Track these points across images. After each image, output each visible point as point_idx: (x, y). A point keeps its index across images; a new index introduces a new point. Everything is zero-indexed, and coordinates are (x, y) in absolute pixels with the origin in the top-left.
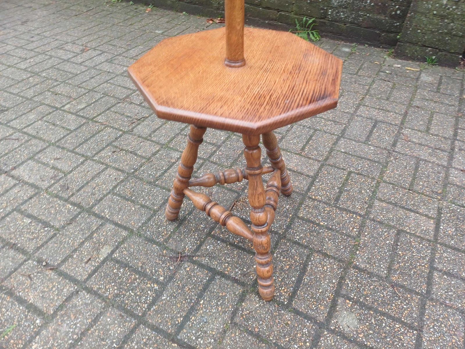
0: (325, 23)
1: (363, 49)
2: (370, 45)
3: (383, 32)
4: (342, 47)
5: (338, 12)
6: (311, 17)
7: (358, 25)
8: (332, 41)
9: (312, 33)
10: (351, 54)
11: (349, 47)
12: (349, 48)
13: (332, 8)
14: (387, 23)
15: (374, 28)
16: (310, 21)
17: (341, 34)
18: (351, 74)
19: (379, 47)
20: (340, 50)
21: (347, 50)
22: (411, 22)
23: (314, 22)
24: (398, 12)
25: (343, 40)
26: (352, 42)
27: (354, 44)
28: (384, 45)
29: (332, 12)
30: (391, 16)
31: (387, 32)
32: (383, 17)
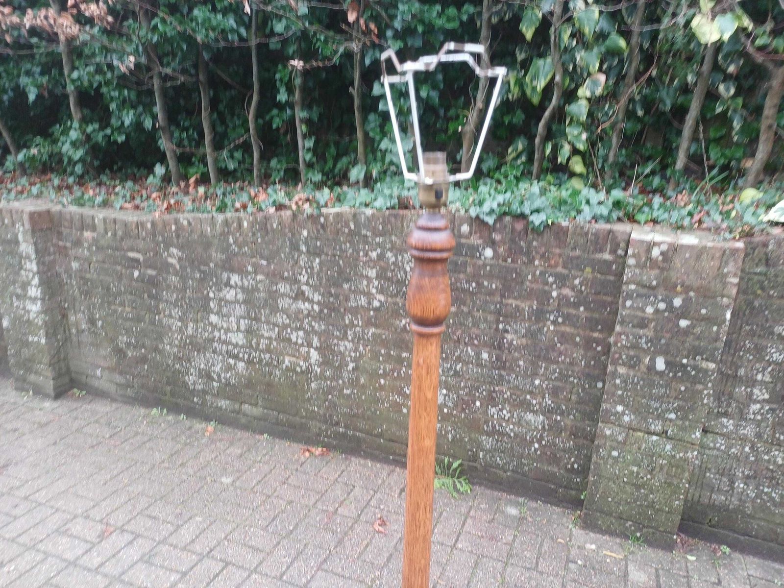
0: (476, 468)
1: (536, 509)
2: (544, 502)
3: (561, 487)
4: (506, 505)
5: (493, 456)
6: (455, 458)
7: (523, 474)
8: (488, 492)
9: (460, 482)
10: (521, 520)
11: (517, 504)
12: (516, 507)
13: (483, 450)
14: (563, 477)
15: (548, 481)
16: (455, 465)
17: (501, 484)
18: (528, 569)
19: (558, 506)
20: (503, 512)
21: (513, 511)
22: (596, 488)
23: (460, 465)
24: (576, 466)
25: (504, 491)
26: (518, 494)
27: (521, 500)
28: (565, 504)
29: (484, 456)
30: (567, 470)
31: (565, 487)
32: (556, 470)
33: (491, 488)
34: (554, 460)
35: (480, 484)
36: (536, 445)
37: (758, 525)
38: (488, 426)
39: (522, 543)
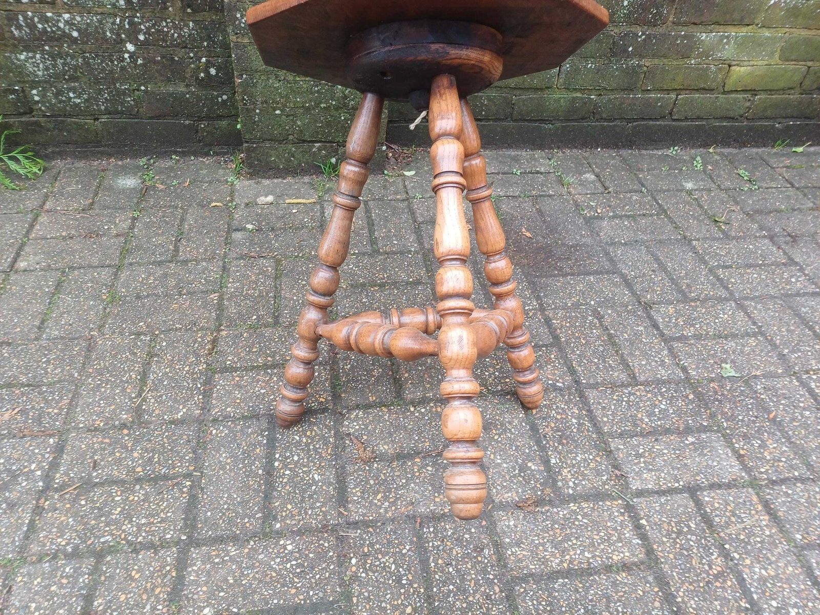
0: (36, 123)
1: (171, 169)
2: (183, 154)
3: (201, 119)
4: (116, 175)
5: (59, 93)
7: (130, 114)
8: (81, 164)
10: (144, 192)
11: (135, 171)
12: (135, 174)
13: (34, 84)
14: (199, 99)
15: (176, 115)
17: (98, 143)
18: (160, 263)
19: (207, 154)
20: (110, 188)
21: (129, 182)
22: (251, 96)
24: (213, 71)
25: (110, 155)
26: (135, 155)
27: (142, 161)
28: (217, 149)
29: (43, 95)
30: (200, 83)
31: (208, 118)
32: (182, 89)
33: (83, 156)
34: (174, 70)
35: (61, 155)
36: (130, 47)
37: (489, 100)
38: (19, 27)
39: (148, 226)
